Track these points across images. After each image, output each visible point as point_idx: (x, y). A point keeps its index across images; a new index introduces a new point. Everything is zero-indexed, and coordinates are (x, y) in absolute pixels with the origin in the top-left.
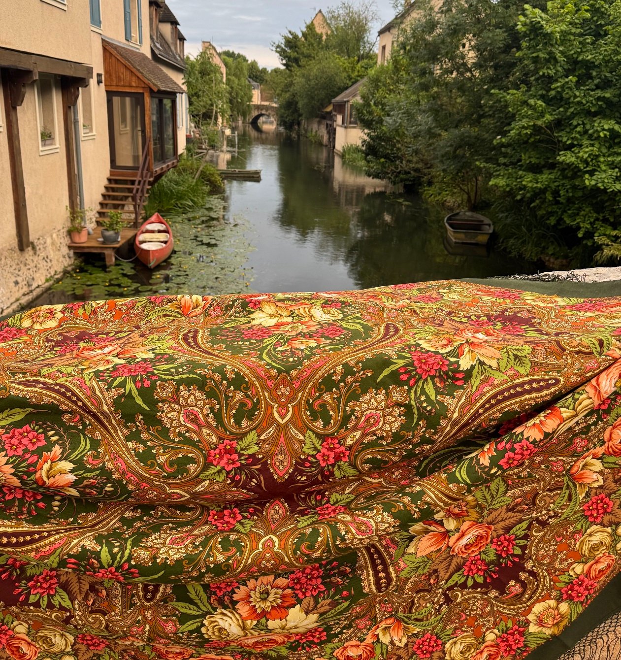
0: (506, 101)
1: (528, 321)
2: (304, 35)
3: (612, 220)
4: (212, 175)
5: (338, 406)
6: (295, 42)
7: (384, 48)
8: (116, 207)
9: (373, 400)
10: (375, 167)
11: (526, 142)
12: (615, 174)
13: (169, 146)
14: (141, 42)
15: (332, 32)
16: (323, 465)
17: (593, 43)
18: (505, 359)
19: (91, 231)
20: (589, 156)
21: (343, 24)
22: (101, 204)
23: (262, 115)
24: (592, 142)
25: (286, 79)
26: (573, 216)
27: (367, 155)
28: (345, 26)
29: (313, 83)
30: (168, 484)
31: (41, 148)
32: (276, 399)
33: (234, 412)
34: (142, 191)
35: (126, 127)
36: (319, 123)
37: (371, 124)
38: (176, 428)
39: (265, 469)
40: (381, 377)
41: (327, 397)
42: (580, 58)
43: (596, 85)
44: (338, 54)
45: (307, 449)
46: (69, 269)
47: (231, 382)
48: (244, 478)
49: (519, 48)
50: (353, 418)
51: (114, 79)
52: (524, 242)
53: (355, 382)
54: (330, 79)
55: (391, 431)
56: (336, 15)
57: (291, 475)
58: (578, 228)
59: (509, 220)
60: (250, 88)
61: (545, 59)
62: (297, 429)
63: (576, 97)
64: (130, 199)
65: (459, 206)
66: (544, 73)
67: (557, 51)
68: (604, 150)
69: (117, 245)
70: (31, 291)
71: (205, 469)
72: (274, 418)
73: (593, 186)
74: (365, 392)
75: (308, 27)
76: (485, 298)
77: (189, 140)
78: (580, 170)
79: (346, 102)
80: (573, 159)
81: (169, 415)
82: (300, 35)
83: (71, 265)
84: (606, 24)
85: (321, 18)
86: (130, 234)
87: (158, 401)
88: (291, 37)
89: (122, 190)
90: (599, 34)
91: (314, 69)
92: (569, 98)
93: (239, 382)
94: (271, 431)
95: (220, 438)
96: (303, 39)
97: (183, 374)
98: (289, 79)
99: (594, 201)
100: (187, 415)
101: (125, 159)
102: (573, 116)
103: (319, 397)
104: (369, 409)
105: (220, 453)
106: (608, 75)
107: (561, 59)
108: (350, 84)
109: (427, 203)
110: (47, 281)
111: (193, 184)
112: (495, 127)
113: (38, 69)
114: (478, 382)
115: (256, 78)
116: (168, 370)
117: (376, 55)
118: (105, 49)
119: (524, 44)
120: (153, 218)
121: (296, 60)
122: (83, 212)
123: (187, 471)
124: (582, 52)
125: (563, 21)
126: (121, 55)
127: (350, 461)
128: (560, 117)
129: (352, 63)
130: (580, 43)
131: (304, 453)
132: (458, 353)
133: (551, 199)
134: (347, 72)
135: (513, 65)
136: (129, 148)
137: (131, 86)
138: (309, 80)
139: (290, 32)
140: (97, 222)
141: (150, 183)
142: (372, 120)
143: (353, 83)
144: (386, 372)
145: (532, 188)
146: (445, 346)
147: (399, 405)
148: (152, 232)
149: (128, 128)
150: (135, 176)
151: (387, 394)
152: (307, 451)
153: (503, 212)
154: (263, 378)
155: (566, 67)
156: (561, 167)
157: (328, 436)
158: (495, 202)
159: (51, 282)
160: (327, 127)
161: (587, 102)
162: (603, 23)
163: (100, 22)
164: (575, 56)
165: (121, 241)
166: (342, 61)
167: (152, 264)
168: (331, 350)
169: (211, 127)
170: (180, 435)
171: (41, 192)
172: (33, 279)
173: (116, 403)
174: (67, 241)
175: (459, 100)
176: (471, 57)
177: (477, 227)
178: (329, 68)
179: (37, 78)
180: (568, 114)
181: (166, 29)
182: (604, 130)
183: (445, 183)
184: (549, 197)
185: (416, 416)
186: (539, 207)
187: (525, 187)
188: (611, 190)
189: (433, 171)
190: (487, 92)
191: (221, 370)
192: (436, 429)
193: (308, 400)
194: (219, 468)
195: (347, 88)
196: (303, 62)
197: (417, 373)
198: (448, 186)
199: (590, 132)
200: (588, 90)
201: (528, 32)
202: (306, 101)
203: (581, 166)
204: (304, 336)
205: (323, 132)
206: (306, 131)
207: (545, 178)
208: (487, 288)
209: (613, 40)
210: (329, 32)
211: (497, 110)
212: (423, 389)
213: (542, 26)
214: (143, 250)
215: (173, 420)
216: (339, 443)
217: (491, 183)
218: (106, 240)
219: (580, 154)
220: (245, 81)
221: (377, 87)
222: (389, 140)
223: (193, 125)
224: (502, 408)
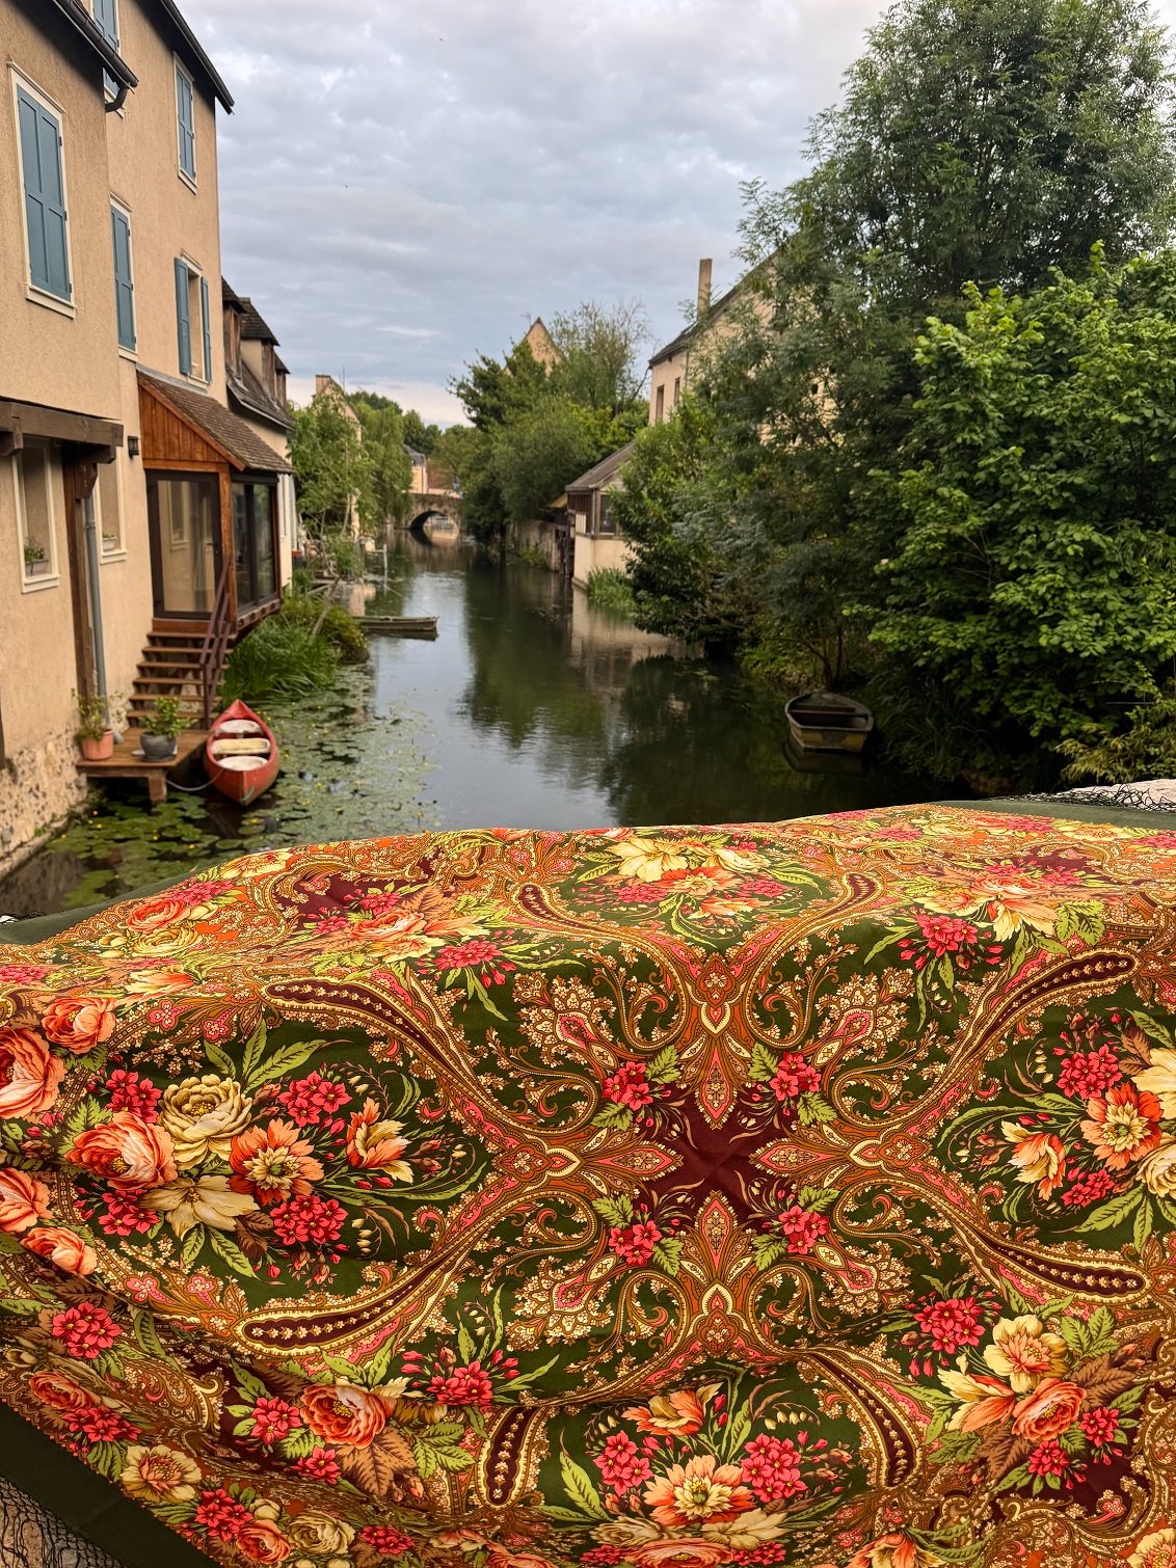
0: (897, 491)
1: (1080, 864)
2: (510, 364)
3: (1091, 705)
4: (345, 627)
5: (804, 1004)
6: (494, 379)
7: (661, 390)
8: (164, 689)
9: (858, 993)
10: (651, 611)
11: (931, 566)
12: (1094, 624)
13: (264, 574)
14: (208, 377)
15: (564, 359)
16: (781, 1097)
17: (1050, 387)
18: (1066, 921)
19: (119, 737)
20: (1049, 588)
21: (583, 346)
22: (137, 685)
23: (430, 513)
24: (1052, 565)
25: (477, 446)
26: (1021, 700)
27: (637, 589)
28: (588, 348)
29: (528, 454)
30: (546, 1138)
31: (25, 580)
32: (705, 995)
33: (639, 1016)
34: (217, 657)
35: (181, 537)
36: (543, 529)
37: (644, 532)
38: (550, 1047)
39: (690, 1109)
40: (871, 955)
41: (785, 990)
42: (1028, 413)
43: (1057, 463)
44: (575, 400)
45: (755, 1072)
46: (79, 809)
47: (632, 970)
48: (659, 1123)
49: (917, 394)
50: (827, 1021)
51: (161, 447)
52: (930, 747)
53: (830, 964)
54: (562, 448)
55: (885, 1039)
56: (570, 328)
57: (732, 1116)
58: (1031, 720)
59: (901, 708)
60: (407, 463)
61: (966, 414)
62: (738, 1041)
63: (1022, 482)
64: (190, 675)
65: (808, 683)
66: (964, 440)
67: (988, 400)
68: (1074, 580)
69: (173, 763)
70: (8, 854)
71: (600, 1108)
72: (702, 1025)
73: (1054, 646)
74: (845, 980)
75: (516, 350)
76: (995, 832)
77: (297, 561)
78: (1031, 616)
79: (592, 490)
80: (1019, 597)
81: (539, 1027)
82: (503, 365)
83: (83, 802)
84: (1072, 354)
85: (542, 334)
86: (194, 741)
87: (519, 1006)
88: (485, 368)
89: (176, 657)
90: (1060, 369)
91: (531, 428)
92: (1011, 486)
93: (645, 969)
94: (697, 1046)
95: (620, 1060)
96: (509, 372)
97: (554, 959)
98: (483, 448)
99: (1058, 672)
100: (567, 1025)
101: (181, 599)
102: (1018, 517)
103: (773, 990)
104: (852, 1007)
105: (621, 1083)
106: (1078, 444)
107: (995, 415)
108: (599, 457)
109: (748, 676)
110: (38, 833)
111: (310, 643)
112: (875, 539)
113: (23, 429)
114: (1022, 957)
115: (419, 444)
116: (528, 952)
117: (646, 405)
118: (142, 391)
119: (927, 388)
120: (232, 710)
121: (497, 412)
122: (104, 701)
123: (574, 1113)
124: (1030, 402)
125: (995, 346)
126: (175, 402)
127: (822, 1092)
128: (994, 519)
129: (602, 418)
130: (1027, 386)
131: (751, 1079)
132: (987, 913)
133: (980, 668)
134: (593, 435)
135: (906, 425)
136: (188, 576)
137: (193, 461)
138: (522, 449)
139: (484, 359)
140: (129, 719)
141: (231, 644)
142: (646, 525)
143: (605, 456)
144: (879, 947)
145: (946, 648)
146: (962, 906)
147: (898, 999)
148: (233, 736)
149: (186, 540)
150: (205, 630)
151: (880, 983)
152: (755, 1076)
153: (888, 692)
154: (683, 962)
155: (1003, 429)
156: (998, 610)
157: (787, 1050)
158: (873, 674)
159: (46, 836)
160: (557, 537)
161: (1043, 493)
162: (1065, 351)
163: (134, 340)
164: (1019, 409)
165: (179, 754)
166: (582, 415)
167: (248, 797)
168: (781, 915)
169: (341, 537)
170: (557, 1057)
171: (24, 663)
172: (11, 830)
173: (455, 1013)
174: (73, 756)
175: (806, 489)
176: (828, 410)
177: (844, 719)
178: (559, 427)
179: (21, 446)
180: (1009, 512)
181: (253, 352)
182: (1074, 542)
183: (781, 640)
184: (977, 665)
185: (923, 1016)
186: (959, 682)
187: (933, 646)
188: (1086, 654)
189: (760, 620)
190: (861, 473)
191: (613, 949)
192: (951, 1034)
193: (756, 996)
194: (621, 1106)
195: (592, 465)
196: (509, 415)
197: (928, 948)
198: (787, 646)
199: (1050, 546)
200: (1043, 470)
201: (934, 366)
202: (516, 487)
203: (1035, 609)
204: (722, 895)
205: (550, 546)
206: (517, 544)
207: (969, 631)
208: (991, 815)
209: (1087, 381)
210: (558, 360)
211: (877, 508)
212: (936, 973)
213: (959, 355)
214: (226, 771)
215: (545, 1035)
216: (805, 1061)
217: (871, 637)
218: (150, 753)
219: (1033, 587)
220: (398, 450)
221: (653, 464)
222: (677, 561)
223: (303, 533)
224: (1046, 1000)
